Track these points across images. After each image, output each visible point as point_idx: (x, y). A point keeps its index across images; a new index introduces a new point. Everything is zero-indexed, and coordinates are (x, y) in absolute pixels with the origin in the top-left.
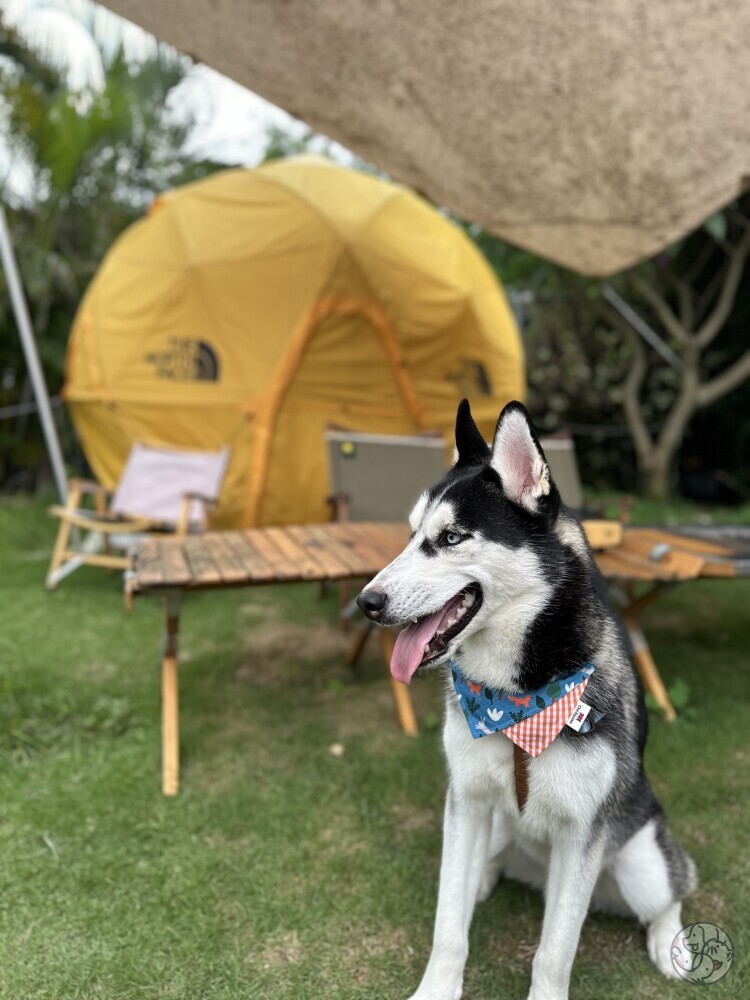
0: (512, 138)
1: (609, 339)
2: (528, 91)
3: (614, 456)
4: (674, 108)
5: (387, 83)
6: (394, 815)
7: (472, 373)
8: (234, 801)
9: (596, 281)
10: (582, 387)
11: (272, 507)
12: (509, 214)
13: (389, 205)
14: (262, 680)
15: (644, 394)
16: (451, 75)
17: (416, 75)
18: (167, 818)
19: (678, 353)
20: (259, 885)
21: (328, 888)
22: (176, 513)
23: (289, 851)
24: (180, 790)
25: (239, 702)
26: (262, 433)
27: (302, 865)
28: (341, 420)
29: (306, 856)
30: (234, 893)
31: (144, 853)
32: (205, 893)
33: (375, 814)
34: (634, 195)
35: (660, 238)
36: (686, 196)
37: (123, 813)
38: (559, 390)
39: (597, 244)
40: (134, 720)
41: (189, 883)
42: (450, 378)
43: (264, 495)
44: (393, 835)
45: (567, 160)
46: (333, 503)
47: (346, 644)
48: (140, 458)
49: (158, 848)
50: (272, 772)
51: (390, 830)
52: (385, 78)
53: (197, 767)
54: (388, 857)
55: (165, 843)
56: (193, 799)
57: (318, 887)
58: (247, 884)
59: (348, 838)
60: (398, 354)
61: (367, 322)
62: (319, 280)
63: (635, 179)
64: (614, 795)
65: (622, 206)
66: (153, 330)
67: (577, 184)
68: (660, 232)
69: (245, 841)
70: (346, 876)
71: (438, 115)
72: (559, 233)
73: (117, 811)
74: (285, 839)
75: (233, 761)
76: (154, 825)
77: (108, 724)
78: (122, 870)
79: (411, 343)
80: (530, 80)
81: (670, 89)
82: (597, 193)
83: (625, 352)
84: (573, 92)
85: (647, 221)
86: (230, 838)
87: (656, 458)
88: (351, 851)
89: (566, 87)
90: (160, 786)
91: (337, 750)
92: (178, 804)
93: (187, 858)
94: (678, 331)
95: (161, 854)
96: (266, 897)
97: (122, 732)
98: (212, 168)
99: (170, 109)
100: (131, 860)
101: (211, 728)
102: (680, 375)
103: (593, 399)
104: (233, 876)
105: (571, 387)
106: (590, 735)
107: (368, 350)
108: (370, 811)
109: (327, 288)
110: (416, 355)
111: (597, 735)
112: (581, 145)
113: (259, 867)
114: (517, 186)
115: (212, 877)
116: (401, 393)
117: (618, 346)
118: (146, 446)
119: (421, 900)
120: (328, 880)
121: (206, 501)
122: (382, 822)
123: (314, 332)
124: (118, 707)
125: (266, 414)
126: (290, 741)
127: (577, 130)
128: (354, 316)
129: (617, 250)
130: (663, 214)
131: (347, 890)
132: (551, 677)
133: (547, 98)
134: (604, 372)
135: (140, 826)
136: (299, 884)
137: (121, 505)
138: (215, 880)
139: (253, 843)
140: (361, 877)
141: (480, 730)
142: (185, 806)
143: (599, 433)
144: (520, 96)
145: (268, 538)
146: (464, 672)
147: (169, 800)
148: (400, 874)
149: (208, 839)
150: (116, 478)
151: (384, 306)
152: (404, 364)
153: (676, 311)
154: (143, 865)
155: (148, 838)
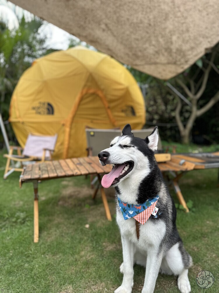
0: (137, 40)
1: (171, 98)
2: (141, 25)
3: (173, 132)
4: (184, 29)
5: (100, 24)
6: (104, 246)
7: (130, 109)
8: (55, 243)
9: (165, 81)
10: (163, 112)
11: (71, 151)
12: (138, 62)
13: (103, 61)
14: (66, 205)
15: (181, 113)
16: (118, 21)
17: (108, 21)
18: (34, 250)
19: (191, 101)
20: (62, 270)
21: (82, 270)
22: (41, 155)
23: (71, 259)
24: (39, 240)
25: (58, 212)
26: (68, 130)
27: (75, 263)
28: (90, 125)
29: (76, 260)
30: (53, 273)
31: (27, 261)
32: (45, 274)
33: (97, 246)
34: (174, 55)
35: (182, 68)
36: (189, 55)
37: (22, 249)
38: (157, 113)
39: (164, 70)
40: (27, 219)
41: (40, 270)
42: (123, 111)
43: (69, 148)
44: (103, 252)
45: (154, 46)
46: (88, 150)
47: (92, 192)
48: (31, 138)
49: (32, 260)
50: (68, 234)
51: (102, 251)
52: (99, 23)
53: (45, 233)
54: (101, 260)
55: (34, 258)
56: (43, 243)
57: (79, 270)
58: (57, 270)
59: (89, 254)
60: (107, 105)
61: (97, 95)
62: (83, 83)
63: (174, 51)
64: (165, 237)
65: (171, 58)
66: (34, 100)
67: (157, 52)
68: (182, 66)
69: (58, 256)
70: (88, 266)
71: (115, 33)
72: (153, 67)
73: (19, 248)
74: (70, 255)
75: (56, 231)
76: (30, 252)
77: (19, 220)
78: (20, 267)
79: (111, 101)
80: (141, 22)
81: (183, 24)
82: (163, 55)
83: (175, 101)
84: (154, 25)
85: (178, 63)
86: (53, 256)
87: (185, 132)
88: (89, 258)
89: (152, 24)
90: (33, 240)
91: (87, 226)
92: (38, 245)
93: (40, 263)
94: (190, 95)
95: (32, 261)
96: (63, 274)
97: (24, 223)
98: (52, 51)
99: (39, 34)
100: (23, 264)
101: (50, 221)
102: (191, 108)
103: (166, 115)
104: (53, 268)
105: (160, 112)
106: (158, 219)
107: (98, 104)
108: (96, 245)
109: (85, 86)
110: (112, 105)
111: (159, 219)
112: (158, 41)
113: (62, 264)
114: (140, 54)
115: (47, 268)
116: (108, 116)
117: (173, 99)
118: (32, 135)
119: (110, 273)
120: (82, 268)
121: (50, 151)
122: (100, 248)
123: (82, 99)
124: (22, 215)
125: (68, 124)
126: (73, 224)
127: (156, 37)
128: (93, 94)
129: (170, 72)
130: (183, 60)
131: (88, 271)
132: (147, 200)
133: (147, 27)
134: (169, 107)
135: (26, 253)
136: (73, 269)
137: (25, 153)
138: (48, 269)
139: (60, 257)
140: (92, 266)
141: (127, 217)
142: (40, 246)
143: (169, 126)
144: (139, 27)
145: (66, 162)
146: (121, 200)
147: (36, 244)
148: (104, 265)
149: (47, 256)
150: (24, 144)
151: (102, 91)
152: (109, 108)
153: (190, 89)
154: (26, 265)
155: (29, 256)
